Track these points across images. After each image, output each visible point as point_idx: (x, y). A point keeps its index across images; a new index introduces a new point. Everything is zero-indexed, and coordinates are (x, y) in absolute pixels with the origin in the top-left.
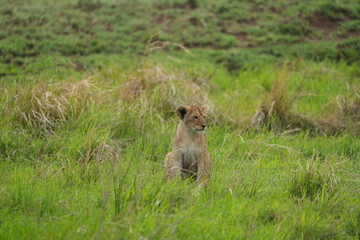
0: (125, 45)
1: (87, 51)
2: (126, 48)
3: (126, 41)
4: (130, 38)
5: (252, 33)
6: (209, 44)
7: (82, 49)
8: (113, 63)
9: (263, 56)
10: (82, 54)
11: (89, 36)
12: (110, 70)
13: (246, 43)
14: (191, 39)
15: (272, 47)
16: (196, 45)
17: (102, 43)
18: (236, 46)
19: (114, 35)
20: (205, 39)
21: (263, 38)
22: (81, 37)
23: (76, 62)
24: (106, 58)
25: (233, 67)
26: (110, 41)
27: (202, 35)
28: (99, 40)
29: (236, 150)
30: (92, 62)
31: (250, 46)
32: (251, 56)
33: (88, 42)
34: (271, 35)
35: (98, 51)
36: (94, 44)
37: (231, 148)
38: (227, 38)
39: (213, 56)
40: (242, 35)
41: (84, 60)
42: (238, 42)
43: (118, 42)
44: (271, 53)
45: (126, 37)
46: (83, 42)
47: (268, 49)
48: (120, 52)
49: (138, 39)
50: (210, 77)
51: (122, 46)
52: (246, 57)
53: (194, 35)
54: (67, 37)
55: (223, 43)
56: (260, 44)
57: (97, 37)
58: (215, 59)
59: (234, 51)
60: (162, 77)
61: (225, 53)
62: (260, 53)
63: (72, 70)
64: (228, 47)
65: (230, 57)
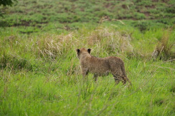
0: (90, 18)
1: (72, 21)
2: (91, 19)
3: (90, 16)
4: (92, 15)
5: (153, 12)
6: (131, 18)
7: (69, 20)
8: (84, 26)
9: (158, 23)
10: (69, 22)
11: (73, 14)
12: (83, 30)
13: (150, 17)
14: (122, 15)
15: (163, 19)
16: (125, 18)
17: (79, 17)
18: (145, 19)
19: (85, 13)
20: (129, 15)
21: (158, 15)
22: (69, 14)
23: (66, 26)
24: (81, 24)
25: (143, 29)
26: (83, 16)
27: (128, 13)
28: (77, 16)
30: (74, 26)
31: (152, 19)
32: (152, 23)
33: (72, 16)
34: (162, 13)
35: (77, 21)
36: (75, 17)
37: (142, 69)
38: (140, 15)
39: (133, 23)
40: (148, 13)
41: (70, 25)
42: (146, 17)
43: (87, 17)
44: (162, 22)
45: (91, 14)
46: (70, 16)
47: (160, 20)
48: (87, 22)
49: (96, 15)
50: (131, 34)
51: (88, 19)
52: (149, 24)
53: (124, 13)
54: (62, 14)
55: (138, 17)
56: (156, 18)
57: (76, 14)
58: (134, 25)
59: (143, 21)
60: (107, 34)
61: (139, 22)
62: (156, 22)
63: (64, 30)
64: (141, 18)
65: (141, 24)
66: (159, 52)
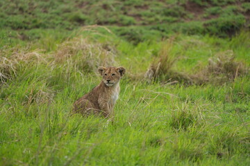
0: (57, 22)
1: (30, 26)
2: (57, 25)
3: (57, 20)
4: (60, 18)
5: (145, 15)
6: (115, 23)
7: (26, 25)
8: (48, 35)
9: (153, 31)
10: (26, 28)
11: (31, 16)
12: (47, 39)
13: (141, 22)
14: (103, 19)
15: (159, 25)
16: (106, 23)
17: (40, 21)
18: (134, 24)
19: (49, 15)
20: (113, 19)
21: (152, 19)
22: (26, 17)
23: (22, 34)
24: (44, 31)
25: (134, 39)
26: (46, 20)
27: (110, 16)
28: (38, 19)
29: (134, 96)
30: (34, 34)
31: (144, 24)
32: (144, 31)
33: (30, 20)
34: (158, 17)
35: (37, 27)
36: (35, 21)
37: (130, 94)
38: (127, 19)
39: (118, 30)
40: (138, 16)
41: (26, 32)
42: (135, 22)
43: (52, 21)
44: (158, 29)
45: (57, 17)
46: (27, 20)
47: (156, 26)
48: (54, 28)
49: (65, 18)
50: (116, 45)
51: (54, 24)
52: (141, 32)
53: (105, 16)
54: (15, 16)
55: (126, 22)
56: (150, 23)
57: (36, 17)
58: (119, 33)
59: (132, 27)
60: (84, 46)
61: (127, 29)
62: (151, 29)
63: (19, 40)
64: (128, 24)
65: (130, 31)
66: (154, 71)
